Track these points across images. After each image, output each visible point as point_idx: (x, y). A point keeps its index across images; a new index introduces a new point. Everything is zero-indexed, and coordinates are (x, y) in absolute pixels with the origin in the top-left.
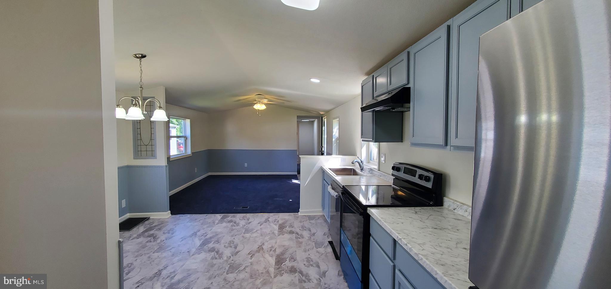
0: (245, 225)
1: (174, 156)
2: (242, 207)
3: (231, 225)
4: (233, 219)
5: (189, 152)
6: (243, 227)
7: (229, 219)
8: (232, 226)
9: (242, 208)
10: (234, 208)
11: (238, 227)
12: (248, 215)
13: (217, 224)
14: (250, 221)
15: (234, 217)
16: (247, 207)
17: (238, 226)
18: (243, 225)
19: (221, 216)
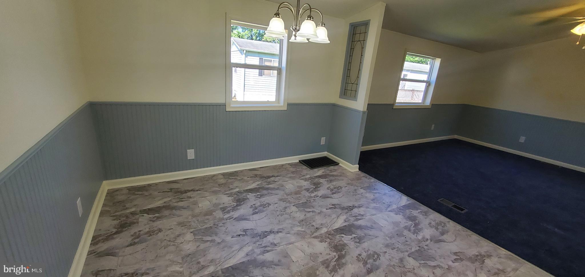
0: (427, 239)
1: (400, 104)
2: (454, 204)
3: (407, 224)
4: (421, 217)
5: (428, 102)
6: (419, 241)
7: (415, 213)
8: (406, 228)
9: (455, 206)
10: (439, 200)
11: (413, 237)
12: (451, 225)
13: (389, 211)
14: (445, 237)
15: (426, 214)
16: (462, 210)
17: (414, 234)
18: (423, 238)
19: (408, 202)
